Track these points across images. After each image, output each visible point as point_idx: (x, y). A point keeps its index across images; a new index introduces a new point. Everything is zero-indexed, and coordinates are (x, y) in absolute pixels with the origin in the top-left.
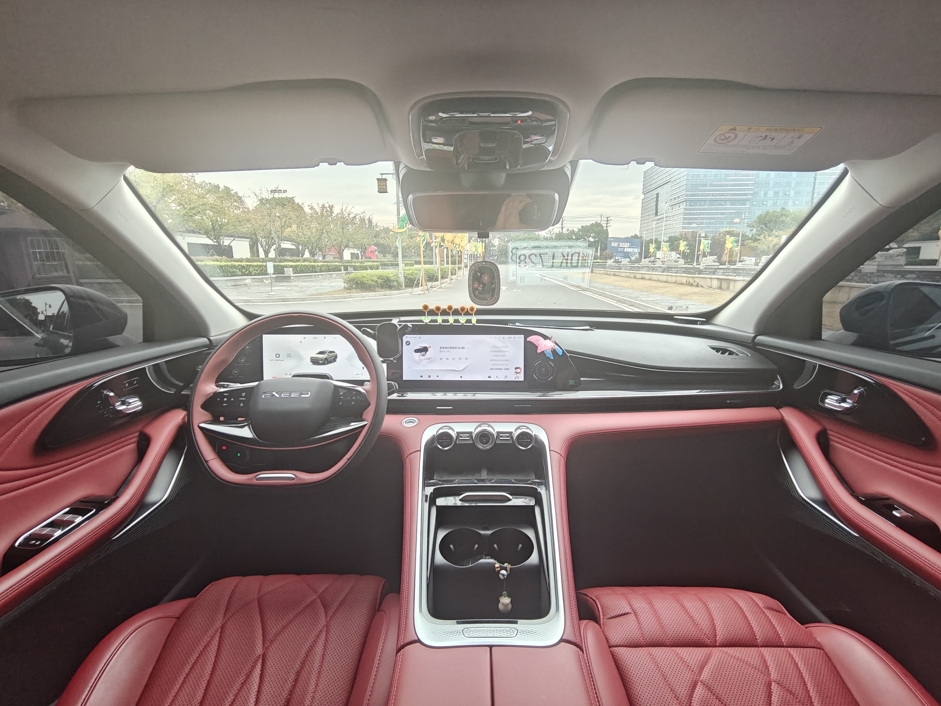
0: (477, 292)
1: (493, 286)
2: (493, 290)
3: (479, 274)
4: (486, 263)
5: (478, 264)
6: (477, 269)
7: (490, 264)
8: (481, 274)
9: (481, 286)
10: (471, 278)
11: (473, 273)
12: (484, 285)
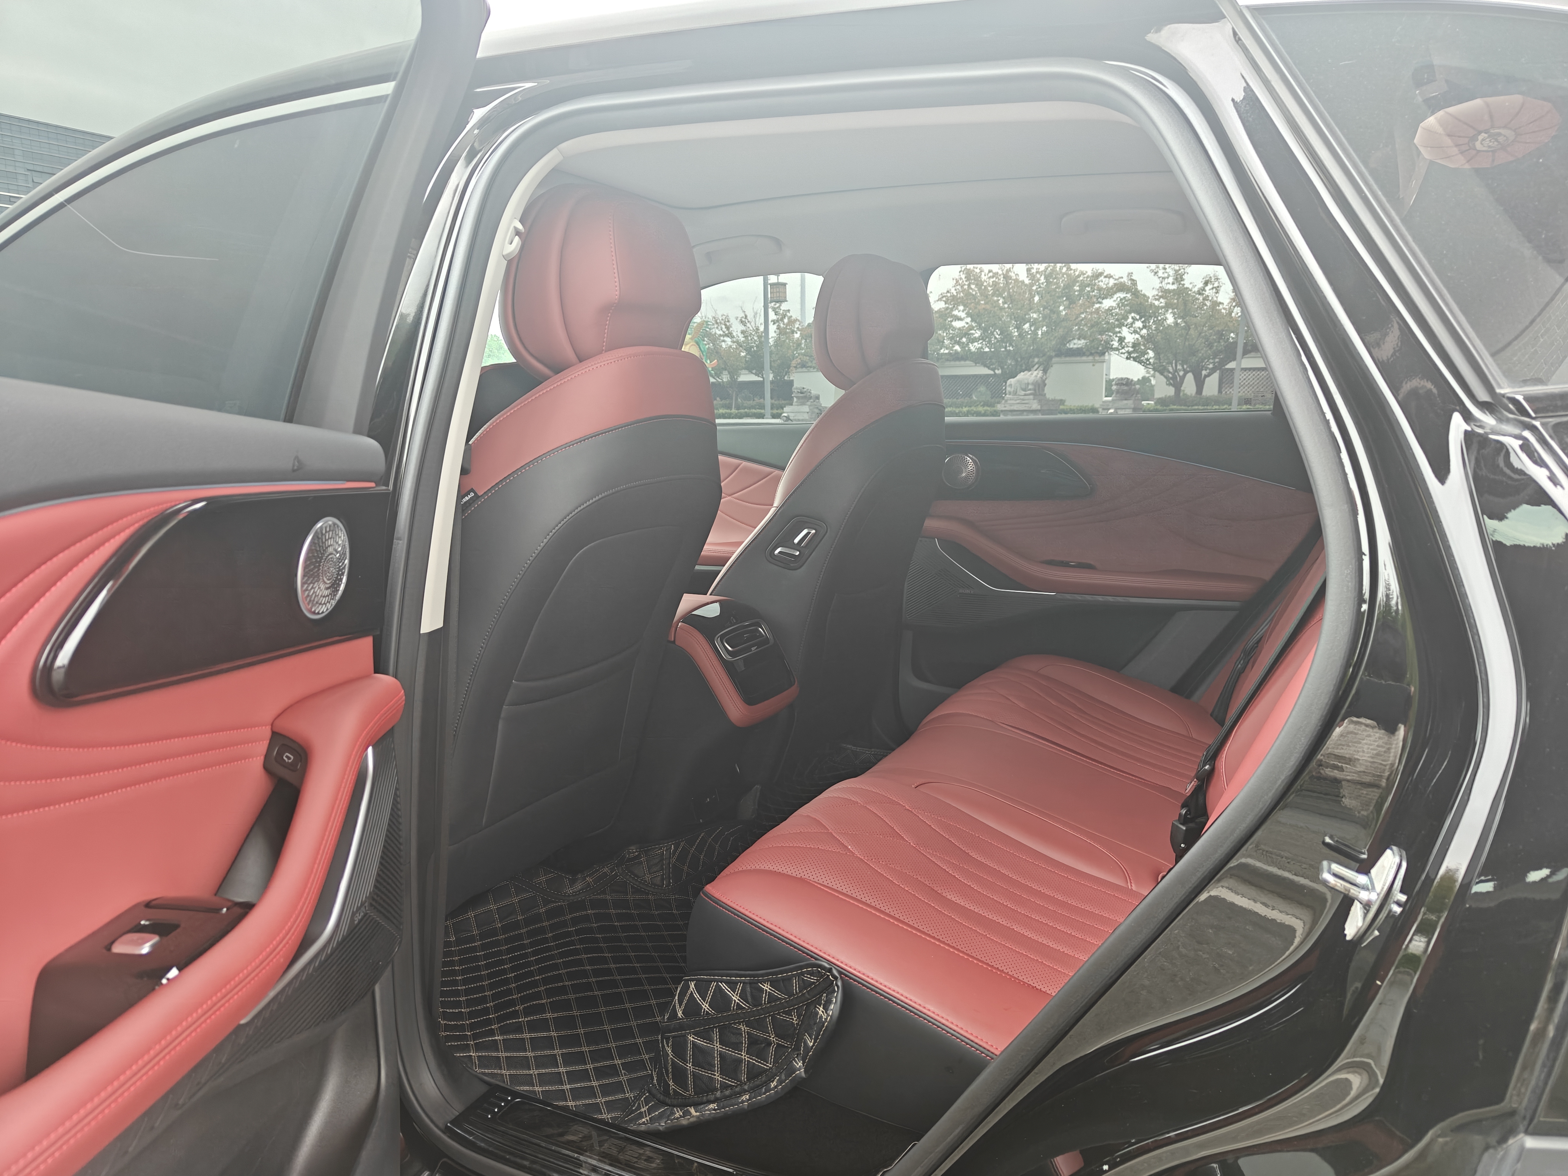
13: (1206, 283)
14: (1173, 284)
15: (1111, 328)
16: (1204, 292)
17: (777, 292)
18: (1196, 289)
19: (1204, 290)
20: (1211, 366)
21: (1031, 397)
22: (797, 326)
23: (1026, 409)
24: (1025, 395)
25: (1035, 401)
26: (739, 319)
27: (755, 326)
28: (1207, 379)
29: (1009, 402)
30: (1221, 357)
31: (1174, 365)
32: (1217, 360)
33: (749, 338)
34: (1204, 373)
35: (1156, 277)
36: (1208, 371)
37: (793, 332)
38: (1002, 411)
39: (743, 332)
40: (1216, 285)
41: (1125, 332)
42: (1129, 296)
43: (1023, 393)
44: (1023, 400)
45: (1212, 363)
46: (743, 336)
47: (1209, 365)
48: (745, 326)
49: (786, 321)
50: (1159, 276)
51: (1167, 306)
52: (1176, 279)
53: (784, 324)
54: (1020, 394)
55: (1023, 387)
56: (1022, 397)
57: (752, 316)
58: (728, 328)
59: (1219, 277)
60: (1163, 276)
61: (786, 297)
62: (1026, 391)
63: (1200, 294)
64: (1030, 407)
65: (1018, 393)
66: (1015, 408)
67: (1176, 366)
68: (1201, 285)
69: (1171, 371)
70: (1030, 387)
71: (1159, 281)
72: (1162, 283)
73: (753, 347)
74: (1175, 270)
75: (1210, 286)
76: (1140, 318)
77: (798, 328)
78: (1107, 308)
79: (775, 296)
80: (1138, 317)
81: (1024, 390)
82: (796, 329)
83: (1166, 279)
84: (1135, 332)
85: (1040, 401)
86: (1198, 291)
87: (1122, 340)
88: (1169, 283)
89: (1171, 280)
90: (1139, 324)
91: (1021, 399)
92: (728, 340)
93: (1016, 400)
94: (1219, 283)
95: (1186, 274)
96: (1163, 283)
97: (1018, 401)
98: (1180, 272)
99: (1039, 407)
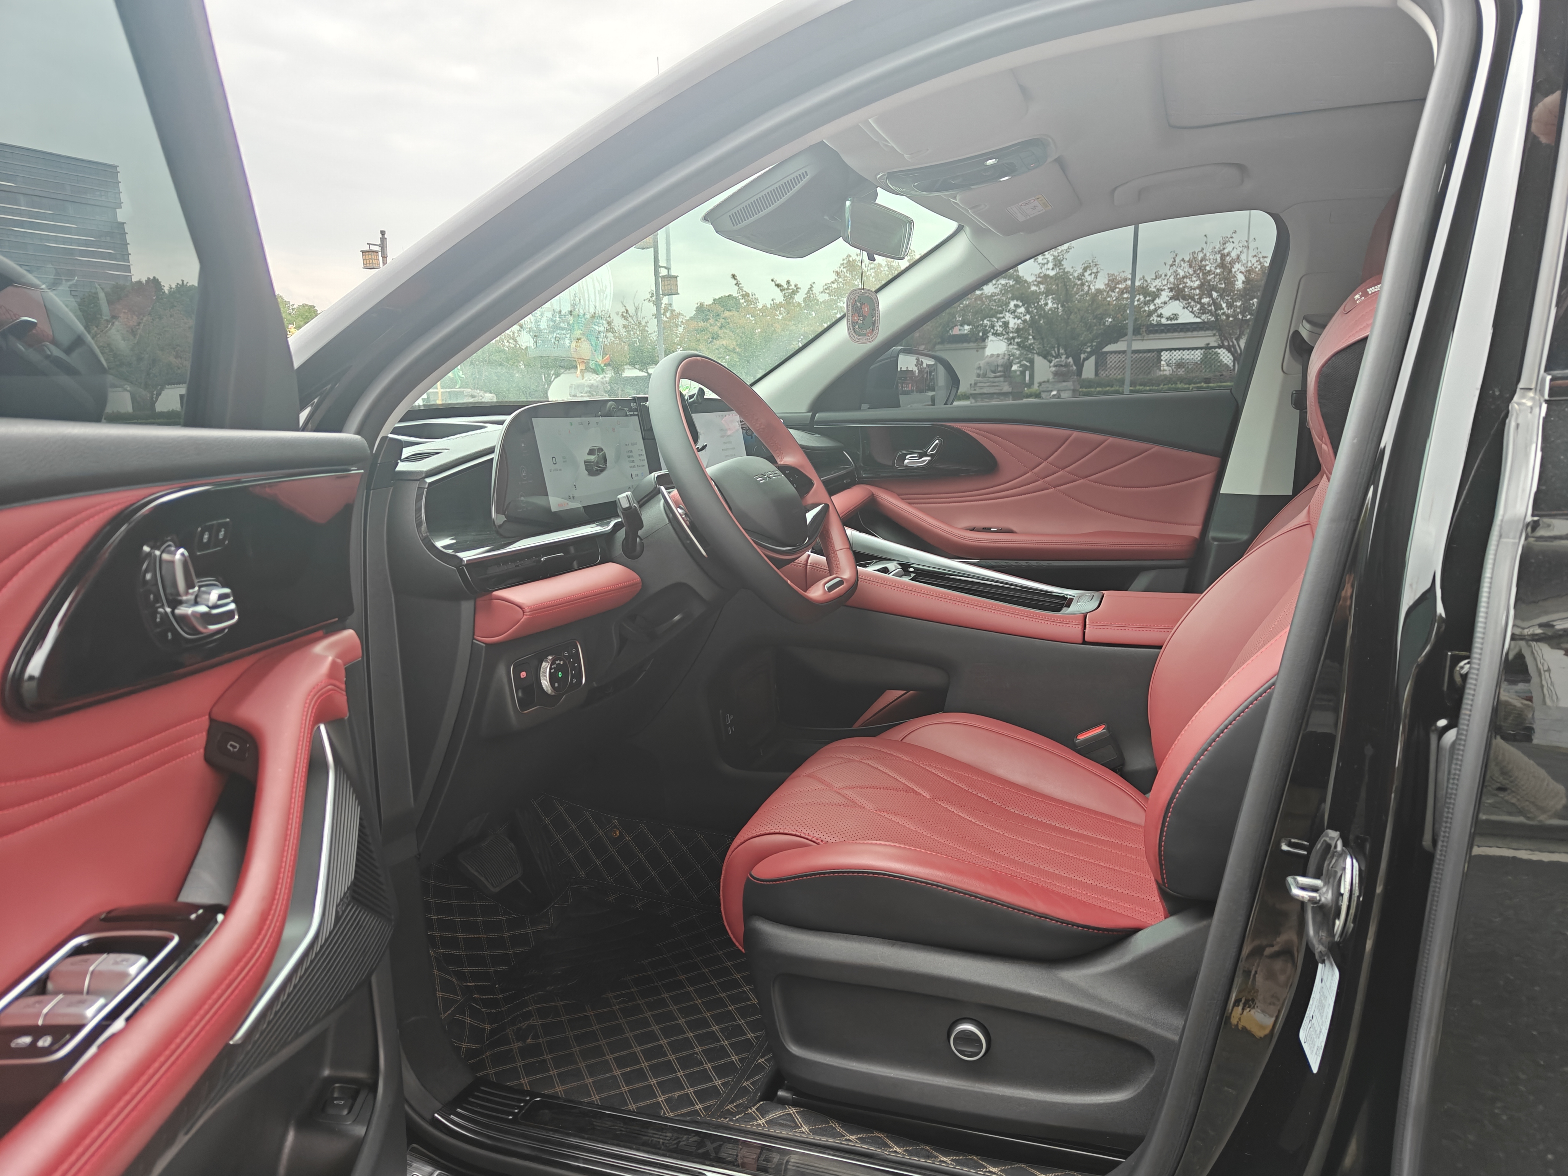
0: (857, 326)
1: (873, 319)
2: (874, 324)
3: (859, 305)
4: (866, 291)
5: (857, 291)
6: (856, 299)
7: (870, 292)
8: (862, 304)
9: (861, 318)
10: (850, 309)
11: (852, 303)
12: (864, 317)
13: (1085, 269)
14: (1053, 269)
15: (993, 314)
16: (1083, 277)
17: (668, 285)
18: (1076, 275)
19: (1083, 275)
20: (1089, 350)
21: (1002, 379)
22: (680, 320)
23: (997, 391)
24: (996, 377)
25: (1006, 383)
26: (620, 314)
27: (637, 320)
28: (1086, 363)
29: (979, 385)
30: (1099, 340)
31: (1056, 349)
32: (1094, 344)
33: (632, 333)
34: (1083, 356)
35: (1036, 264)
36: (1086, 354)
37: (677, 326)
38: (971, 394)
39: (625, 327)
40: (1095, 270)
41: (1008, 317)
42: (1011, 282)
43: (993, 375)
44: (994, 382)
45: (1089, 346)
46: (624, 330)
47: (1087, 348)
48: (627, 320)
49: (668, 315)
50: (1039, 262)
51: (1047, 293)
52: (1055, 265)
53: (666, 317)
54: (990, 376)
55: (993, 369)
56: (992, 380)
57: (634, 311)
58: (609, 323)
59: (1098, 263)
60: (1043, 262)
61: (677, 290)
62: (995, 373)
63: (1079, 279)
64: (1001, 390)
65: (988, 375)
66: (985, 391)
67: (1059, 350)
68: (1080, 271)
69: (1054, 355)
70: (1000, 369)
71: (1039, 267)
72: (1041, 268)
73: (635, 342)
74: (1054, 256)
75: (1089, 272)
76: (1023, 305)
77: (682, 322)
78: (990, 294)
79: (666, 288)
80: (1021, 304)
81: (994, 372)
82: (679, 323)
83: (1046, 266)
84: (1019, 318)
85: (1010, 384)
86: (1078, 276)
87: (1006, 325)
88: (1049, 269)
89: (1050, 265)
90: (1022, 310)
91: (990, 382)
92: (610, 335)
93: (985, 383)
94: (1097, 269)
95: (1065, 260)
96: (1043, 269)
97: (988, 384)
98: (1059, 258)
99: (1010, 390)
